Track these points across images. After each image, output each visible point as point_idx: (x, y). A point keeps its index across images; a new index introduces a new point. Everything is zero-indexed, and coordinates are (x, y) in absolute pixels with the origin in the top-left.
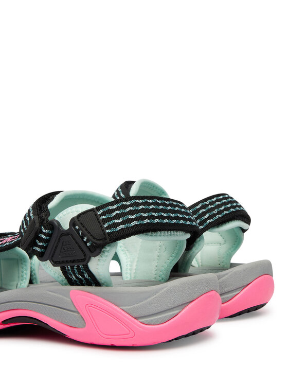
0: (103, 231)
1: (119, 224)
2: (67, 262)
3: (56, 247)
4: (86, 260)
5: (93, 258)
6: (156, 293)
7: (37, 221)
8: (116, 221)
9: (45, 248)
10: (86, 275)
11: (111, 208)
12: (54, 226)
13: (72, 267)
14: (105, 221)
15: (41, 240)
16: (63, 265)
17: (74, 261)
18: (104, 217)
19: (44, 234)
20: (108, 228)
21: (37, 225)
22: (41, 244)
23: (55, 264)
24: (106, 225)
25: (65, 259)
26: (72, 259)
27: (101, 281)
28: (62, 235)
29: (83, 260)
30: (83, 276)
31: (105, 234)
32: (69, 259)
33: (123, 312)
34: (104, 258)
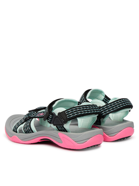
0: (67, 118)
1: (71, 115)
2: (58, 125)
3: (54, 120)
4: (63, 125)
5: (64, 124)
6: (81, 135)
7: (48, 113)
8: (70, 114)
9: (51, 120)
10: (63, 128)
11: (69, 110)
12: (53, 114)
13: (59, 126)
14: (67, 114)
15: (50, 118)
16: (57, 126)
17: (59, 125)
18: (67, 113)
19: (51, 117)
20: (68, 117)
21: (48, 114)
22: (50, 119)
23: (54, 125)
24: (67, 116)
25: (57, 124)
26: (59, 124)
27: (67, 130)
28: (56, 117)
29: (62, 125)
30: (62, 129)
31: (67, 119)
32: (58, 124)
33: (72, 140)
34: (68, 124)
